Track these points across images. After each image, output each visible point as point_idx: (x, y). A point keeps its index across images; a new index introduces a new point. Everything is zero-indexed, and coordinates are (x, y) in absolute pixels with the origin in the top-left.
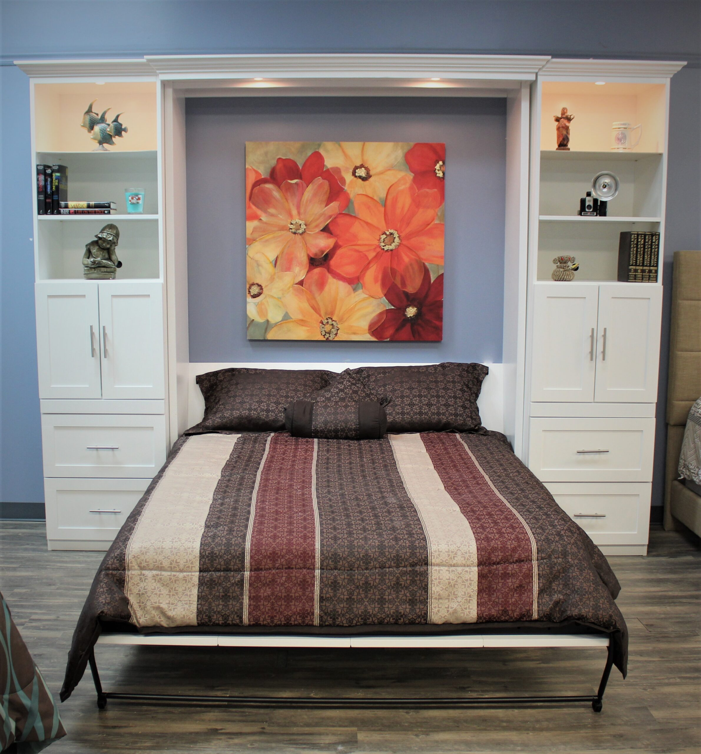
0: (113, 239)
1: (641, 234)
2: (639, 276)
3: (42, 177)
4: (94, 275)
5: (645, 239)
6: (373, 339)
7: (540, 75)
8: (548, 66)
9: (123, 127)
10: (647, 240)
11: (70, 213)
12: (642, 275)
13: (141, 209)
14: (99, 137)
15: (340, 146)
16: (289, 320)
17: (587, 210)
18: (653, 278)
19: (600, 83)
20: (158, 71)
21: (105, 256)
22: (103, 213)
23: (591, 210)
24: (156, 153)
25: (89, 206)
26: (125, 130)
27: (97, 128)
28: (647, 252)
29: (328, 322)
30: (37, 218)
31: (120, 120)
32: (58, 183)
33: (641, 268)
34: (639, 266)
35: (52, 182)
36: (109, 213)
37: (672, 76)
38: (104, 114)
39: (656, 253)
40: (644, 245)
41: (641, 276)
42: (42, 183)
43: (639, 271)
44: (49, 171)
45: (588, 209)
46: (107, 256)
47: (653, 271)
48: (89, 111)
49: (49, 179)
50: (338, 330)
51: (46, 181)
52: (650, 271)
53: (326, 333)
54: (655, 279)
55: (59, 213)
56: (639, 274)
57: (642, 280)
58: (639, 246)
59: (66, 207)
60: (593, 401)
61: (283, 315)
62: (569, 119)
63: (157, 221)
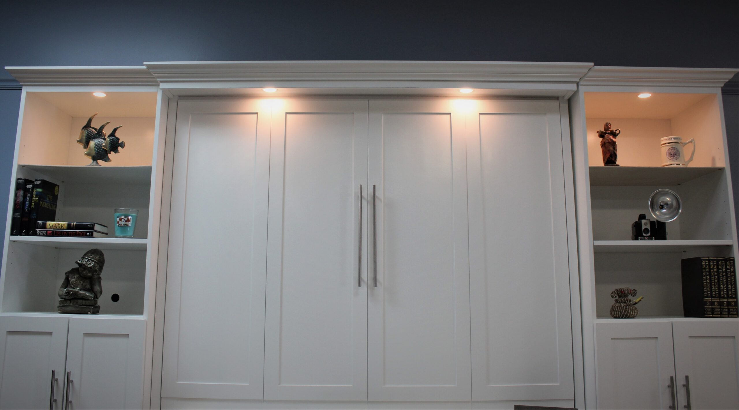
0: (94, 266)
1: (713, 260)
2: (716, 310)
3: (21, 193)
4: (69, 309)
5: (718, 265)
7: (581, 85)
8: (590, 74)
9: (120, 142)
10: (720, 267)
11: (47, 235)
12: (720, 308)
13: (130, 233)
14: (93, 153)
17: (644, 235)
18: (734, 311)
19: (645, 96)
20: (158, 80)
21: (85, 286)
22: (84, 235)
23: (649, 234)
25: (69, 227)
26: (122, 145)
27: (92, 143)
28: (723, 281)
30: (8, 238)
31: (117, 134)
32: (39, 200)
33: (718, 299)
34: (715, 297)
35: (31, 198)
36: (91, 236)
37: (722, 85)
38: (102, 127)
39: (733, 281)
40: (718, 271)
41: (719, 310)
42: (20, 199)
43: (716, 304)
44: (30, 187)
45: (645, 233)
46: (88, 286)
47: (732, 303)
48: (88, 125)
49: (29, 195)
51: (25, 196)
52: (729, 304)
54: (735, 313)
55: (35, 234)
56: (717, 307)
57: (721, 314)
58: (712, 274)
59: (44, 226)
62: (615, 135)
63: (144, 247)
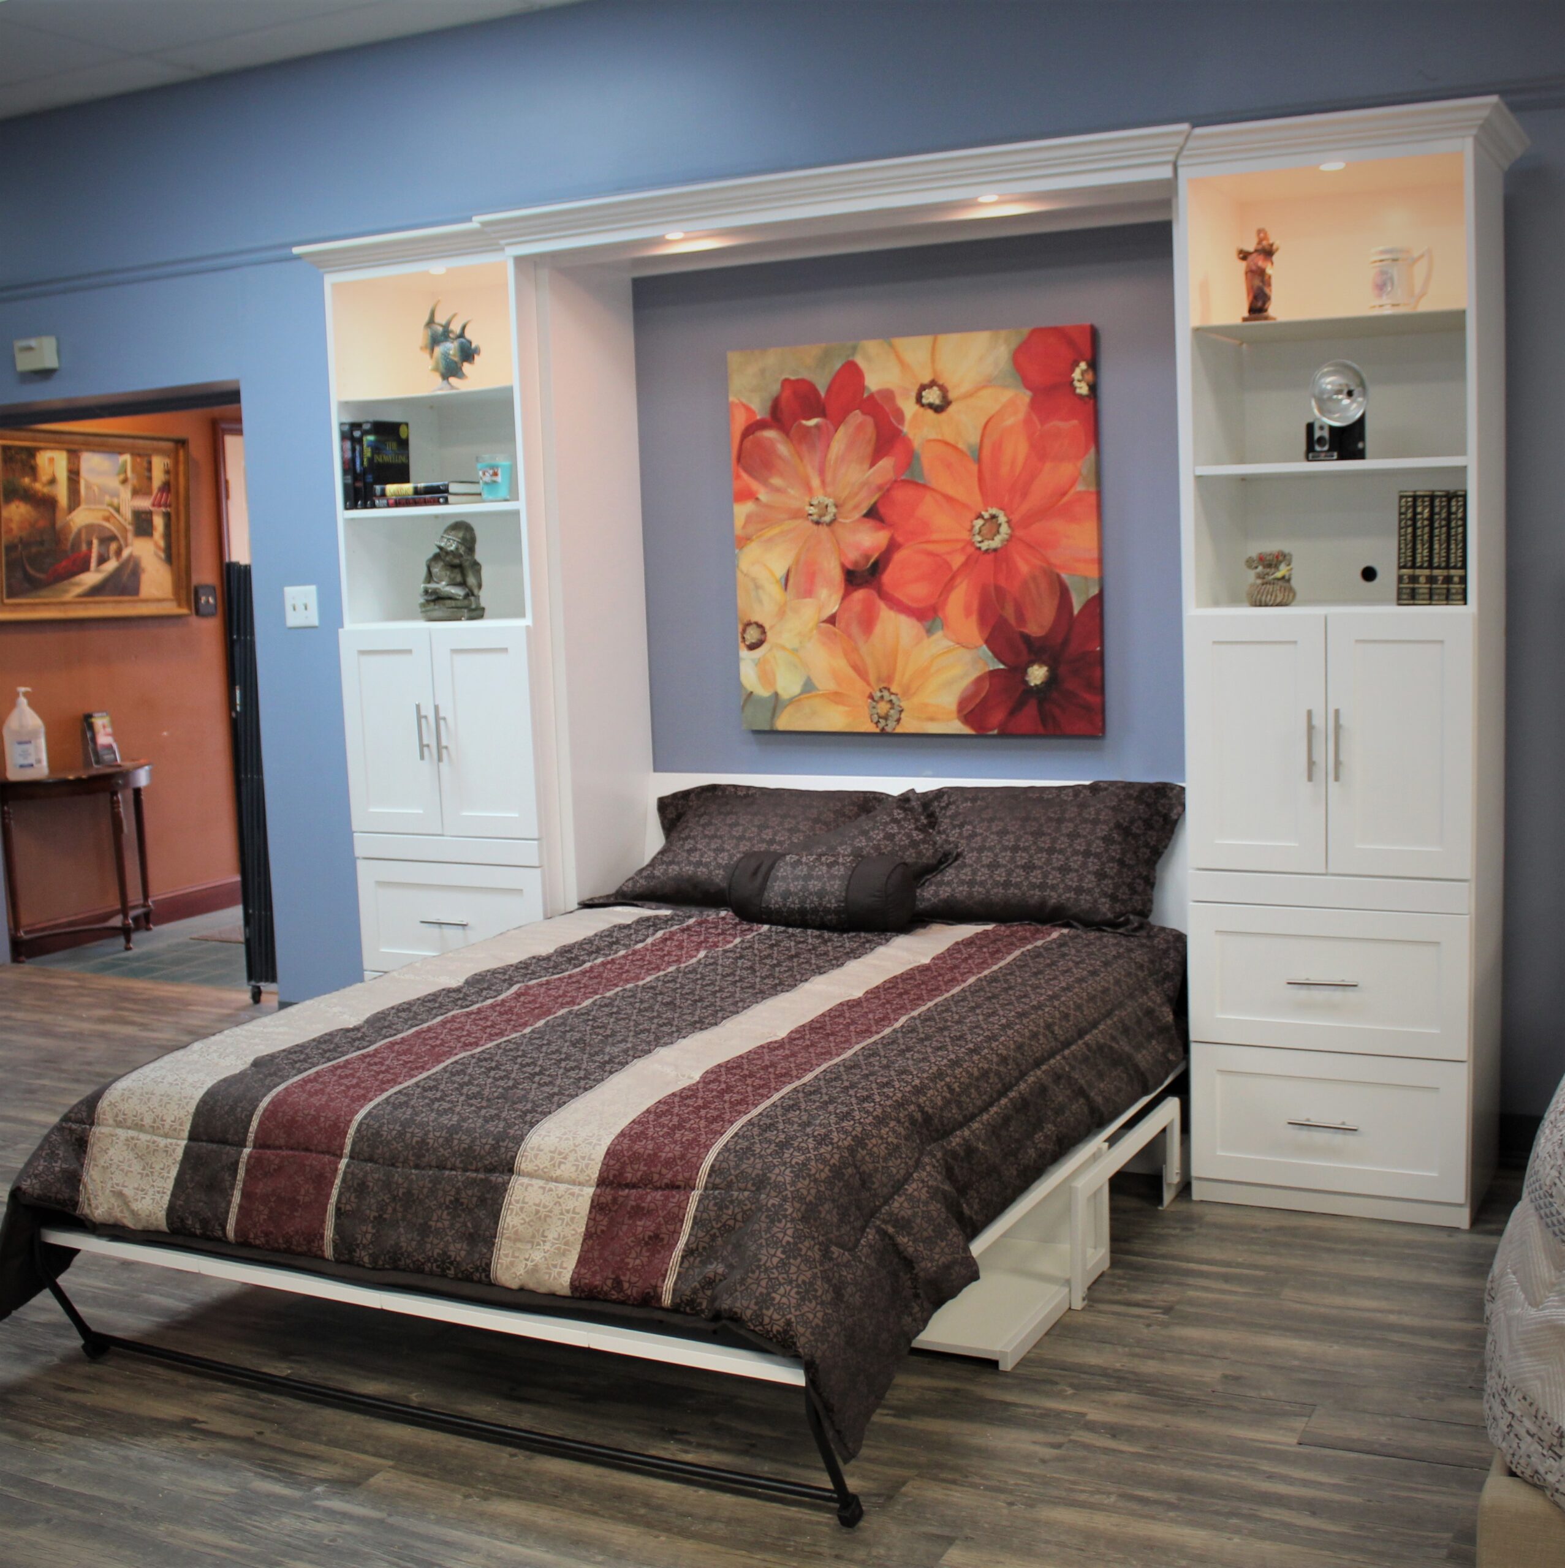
0: (457, 549)
1: (1424, 496)
2: (1421, 591)
3: (348, 444)
4: (436, 614)
5: (1432, 506)
6: (967, 730)
7: (1183, 166)
8: (1190, 144)
9: (473, 346)
10: (1437, 510)
11: (389, 506)
12: (1431, 589)
13: (503, 492)
14: (441, 366)
15: (891, 346)
16: (814, 693)
17: (1318, 448)
18: (1457, 593)
19: (1333, 165)
20: (503, 242)
21: (454, 578)
22: (436, 502)
23: (1326, 448)
24: (510, 390)
25: (416, 491)
26: (477, 351)
27: (438, 350)
28: (1439, 536)
29: (882, 697)
30: (343, 515)
31: (468, 334)
32: (373, 453)
33: (1427, 572)
34: (1421, 567)
35: (362, 451)
36: (446, 502)
37: (1474, 131)
38: (449, 323)
39: (1460, 537)
40: (1431, 519)
41: (1426, 591)
42: (349, 455)
43: (1422, 580)
44: (357, 434)
45: (1320, 445)
46: (459, 579)
47: (1456, 579)
48: (431, 322)
49: (358, 448)
50: (901, 711)
51: (353, 450)
52: (1448, 580)
53: (880, 717)
54: (1460, 597)
55: (373, 506)
56: (1423, 587)
57: (1431, 599)
58: (1419, 524)
59: (383, 494)
60: (1323, 871)
61: (802, 683)
62: (1268, 252)
63: (516, 514)
